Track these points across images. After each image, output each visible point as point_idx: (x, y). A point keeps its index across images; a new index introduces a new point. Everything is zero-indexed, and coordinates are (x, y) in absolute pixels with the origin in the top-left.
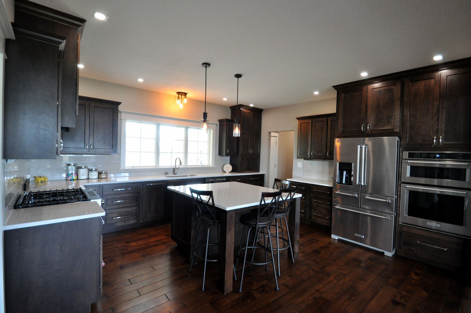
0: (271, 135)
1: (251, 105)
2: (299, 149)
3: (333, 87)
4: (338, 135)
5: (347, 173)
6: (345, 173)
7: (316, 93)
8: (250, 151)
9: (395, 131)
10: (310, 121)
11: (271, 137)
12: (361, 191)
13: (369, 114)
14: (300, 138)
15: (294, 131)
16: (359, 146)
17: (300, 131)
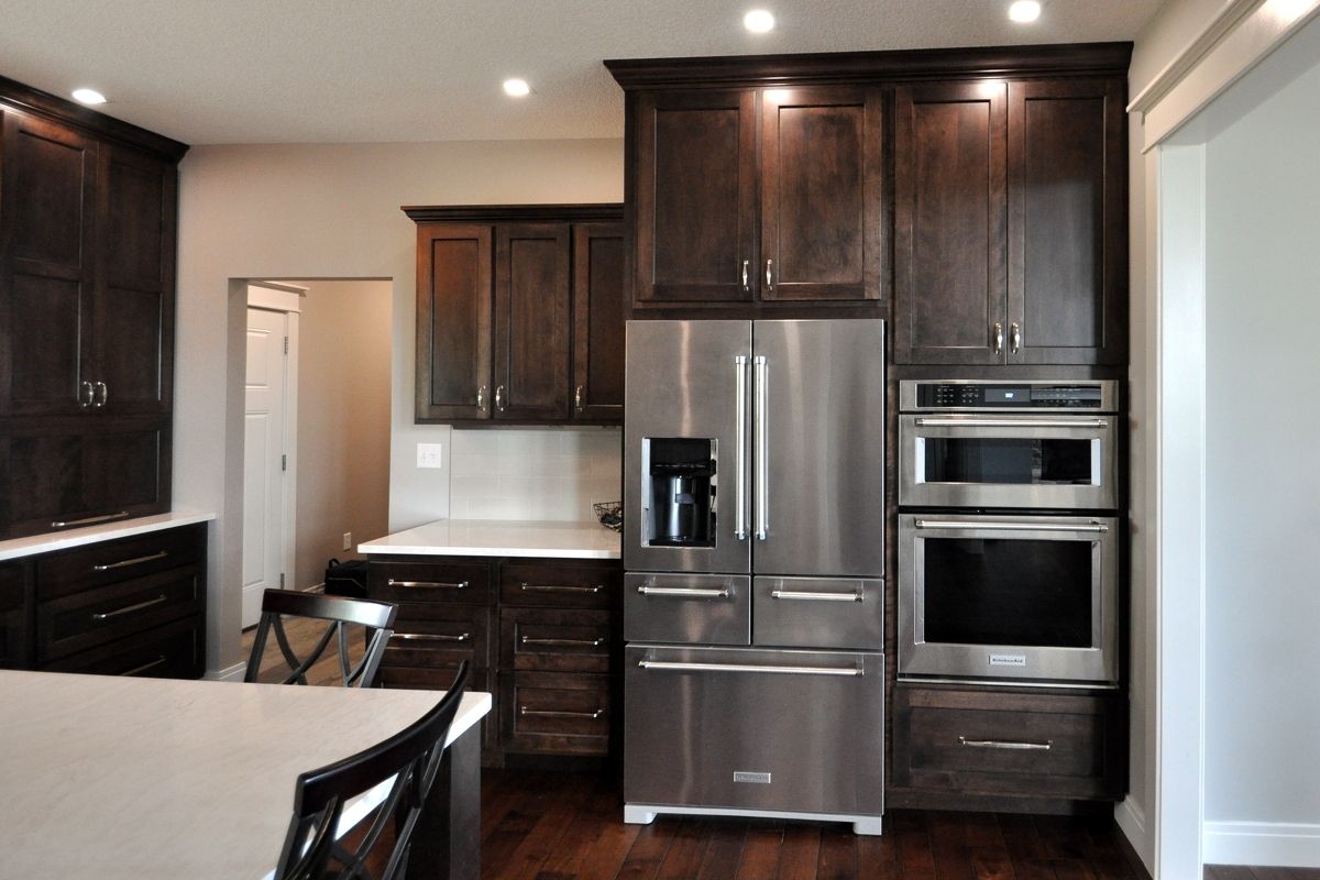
0: (250, 303)
1: (88, 97)
2: (426, 375)
3: (609, 64)
4: (640, 305)
5: (686, 488)
6: (677, 485)
7: (516, 88)
8: (86, 389)
9: (867, 296)
10: (483, 232)
11: (250, 312)
12: (752, 569)
13: (768, 216)
14: (427, 315)
15: (391, 279)
16: (743, 359)
17: (427, 281)
